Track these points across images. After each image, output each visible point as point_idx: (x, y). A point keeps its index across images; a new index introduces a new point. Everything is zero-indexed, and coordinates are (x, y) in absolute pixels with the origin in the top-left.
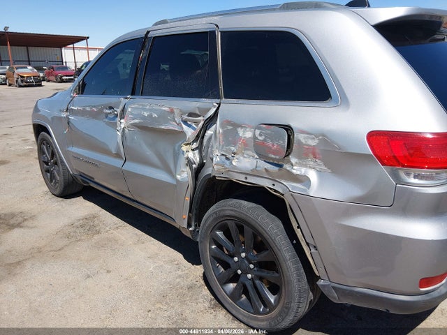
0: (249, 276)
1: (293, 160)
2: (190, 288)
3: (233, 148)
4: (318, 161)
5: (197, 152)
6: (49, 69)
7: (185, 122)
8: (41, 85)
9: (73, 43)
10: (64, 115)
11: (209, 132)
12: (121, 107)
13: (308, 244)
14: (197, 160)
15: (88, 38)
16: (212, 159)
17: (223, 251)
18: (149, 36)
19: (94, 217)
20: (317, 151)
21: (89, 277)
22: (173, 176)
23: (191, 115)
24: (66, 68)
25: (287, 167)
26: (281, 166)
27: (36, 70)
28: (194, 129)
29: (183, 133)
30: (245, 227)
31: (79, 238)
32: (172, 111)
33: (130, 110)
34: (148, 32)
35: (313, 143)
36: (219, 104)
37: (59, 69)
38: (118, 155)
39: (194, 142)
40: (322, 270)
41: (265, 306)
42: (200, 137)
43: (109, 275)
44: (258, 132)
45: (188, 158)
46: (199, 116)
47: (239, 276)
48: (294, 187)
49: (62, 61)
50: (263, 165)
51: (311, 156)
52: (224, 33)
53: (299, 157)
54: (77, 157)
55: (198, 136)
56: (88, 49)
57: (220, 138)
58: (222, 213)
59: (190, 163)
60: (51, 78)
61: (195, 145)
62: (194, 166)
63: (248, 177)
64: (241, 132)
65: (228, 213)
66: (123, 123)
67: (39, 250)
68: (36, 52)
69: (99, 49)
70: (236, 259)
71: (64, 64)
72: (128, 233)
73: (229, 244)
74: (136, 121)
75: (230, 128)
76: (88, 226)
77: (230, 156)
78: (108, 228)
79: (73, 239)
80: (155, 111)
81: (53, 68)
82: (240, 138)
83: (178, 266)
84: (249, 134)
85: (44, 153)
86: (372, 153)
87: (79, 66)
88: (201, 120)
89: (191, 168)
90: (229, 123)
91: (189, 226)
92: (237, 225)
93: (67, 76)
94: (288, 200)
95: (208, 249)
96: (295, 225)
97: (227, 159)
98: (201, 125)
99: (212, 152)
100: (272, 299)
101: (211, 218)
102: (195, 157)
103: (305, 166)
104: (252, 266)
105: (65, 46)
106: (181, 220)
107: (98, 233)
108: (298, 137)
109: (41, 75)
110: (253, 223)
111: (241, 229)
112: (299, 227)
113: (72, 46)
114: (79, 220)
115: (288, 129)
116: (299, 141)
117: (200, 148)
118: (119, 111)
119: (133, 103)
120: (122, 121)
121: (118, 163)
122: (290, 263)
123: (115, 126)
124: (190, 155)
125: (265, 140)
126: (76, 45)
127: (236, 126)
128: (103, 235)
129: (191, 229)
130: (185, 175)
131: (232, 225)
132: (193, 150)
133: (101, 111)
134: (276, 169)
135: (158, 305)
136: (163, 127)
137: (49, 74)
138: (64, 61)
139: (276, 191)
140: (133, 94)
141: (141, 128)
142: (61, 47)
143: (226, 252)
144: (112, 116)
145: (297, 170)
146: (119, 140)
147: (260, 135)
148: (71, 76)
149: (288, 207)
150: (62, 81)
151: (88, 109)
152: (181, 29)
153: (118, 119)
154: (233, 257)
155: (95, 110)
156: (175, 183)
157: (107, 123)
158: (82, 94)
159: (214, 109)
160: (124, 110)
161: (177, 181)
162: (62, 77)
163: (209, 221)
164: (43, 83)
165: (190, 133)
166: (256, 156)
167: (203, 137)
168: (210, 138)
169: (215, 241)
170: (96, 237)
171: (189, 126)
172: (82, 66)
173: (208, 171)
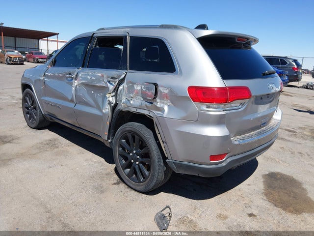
0: (137, 163)
1: (158, 100)
2: (107, 174)
3: (131, 95)
4: (169, 101)
5: (114, 98)
6: (30, 53)
7: (109, 82)
8: (23, 64)
9: (47, 37)
10: (42, 78)
11: (121, 87)
12: (75, 74)
13: (163, 141)
14: (114, 102)
15: (58, 34)
16: (121, 101)
17: (125, 151)
18: (94, 36)
19: (55, 140)
20: (168, 96)
21: (50, 167)
22: (101, 111)
23: (112, 78)
24: (41, 53)
25: (155, 103)
26: (152, 103)
27: (20, 54)
28: (113, 85)
29: (107, 88)
30: (136, 136)
31: (45, 150)
32: (103, 76)
33: (80, 75)
34: (94, 34)
35: (166, 91)
36: (126, 73)
37: (36, 53)
38: (72, 101)
39: (112, 92)
40: (169, 154)
41: (144, 178)
42: (116, 90)
43: (62, 167)
44: (143, 86)
45: (109, 100)
46: (116, 79)
47: (132, 163)
48: (158, 114)
49: (39, 49)
50: (145, 103)
51: (166, 98)
52: (131, 38)
53: (161, 99)
54: (48, 103)
55: (115, 89)
56: (57, 41)
57: (126, 90)
58: (125, 130)
59: (110, 103)
60: (30, 60)
61: (113, 94)
62: (112, 105)
63: (138, 109)
64: (135, 86)
65: (128, 129)
66: (76, 83)
67: (22, 155)
68: (21, 41)
69: (65, 42)
70: (131, 154)
71: (40, 51)
72: (75, 149)
73: (128, 146)
74: (84, 81)
75: (131, 85)
76: (51, 144)
77: (129, 99)
78: (63, 146)
79: (42, 150)
80: (94, 76)
81: (32, 53)
82: (135, 90)
83: (102, 165)
84: (139, 88)
85: (27, 102)
86: (189, 96)
87: (50, 52)
88: (117, 81)
89: (110, 106)
90: (130, 82)
91: (109, 138)
92: (132, 135)
93: (41, 59)
94: (155, 120)
95: (117, 151)
96: (157, 132)
97: (128, 100)
98: (116, 83)
99: (121, 97)
100: (147, 173)
101: (119, 133)
102: (112, 100)
103: (163, 103)
104: (138, 157)
105: (41, 38)
106: (104, 136)
107: (57, 147)
108: (160, 89)
109: (24, 57)
110: (140, 134)
111: (134, 137)
112: (159, 133)
113: (46, 39)
114: (46, 141)
115: (156, 85)
116: (161, 91)
117: (116, 96)
118: (74, 76)
119: (83, 72)
120: (76, 81)
121: (71, 105)
122: (155, 152)
123: (71, 84)
124: (111, 99)
125: (146, 91)
126: (49, 38)
127: (134, 84)
128: (60, 149)
129: (109, 141)
130: (107, 110)
131: (130, 136)
132: (112, 97)
133: (64, 76)
134: (150, 105)
135: (88, 181)
136: (98, 85)
137: (29, 57)
138: (40, 49)
139: (150, 116)
140: (83, 67)
141: (86, 85)
142: (39, 39)
143: (127, 152)
144: (70, 79)
145: (159, 105)
146: (73, 92)
147: (144, 88)
148: (45, 59)
149: (155, 123)
150: (38, 62)
151: (57, 75)
152: (113, 33)
153: (74, 80)
154: (129, 154)
155: (61, 75)
156: (102, 115)
157: (67, 83)
158: (54, 66)
159: (124, 75)
160: (77, 76)
161: (103, 113)
162: (38, 59)
163: (118, 135)
164: (25, 63)
165: (111, 87)
166: (142, 99)
167: (117, 90)
168: (121, 91)
169: (121, 146)
170: (56, 150)
171: (111, 84)
172: (53, 53)
173: (119, 108)
